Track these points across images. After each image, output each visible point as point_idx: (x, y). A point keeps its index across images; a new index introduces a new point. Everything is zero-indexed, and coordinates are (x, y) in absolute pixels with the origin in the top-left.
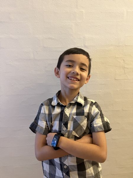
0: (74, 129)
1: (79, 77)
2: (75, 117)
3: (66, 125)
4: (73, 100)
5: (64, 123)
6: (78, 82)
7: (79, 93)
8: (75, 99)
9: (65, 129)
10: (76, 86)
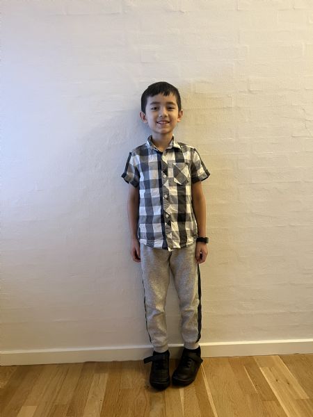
0: (175, 176)
1: (168, 119)
2: (175, 164)
3: (166, 172)
4: (169, 146)
5: (164, 170)
6: (168, 124)
7: (173, 138)
8: (171, 144)
9: (165, 176)
10: (167, 130)
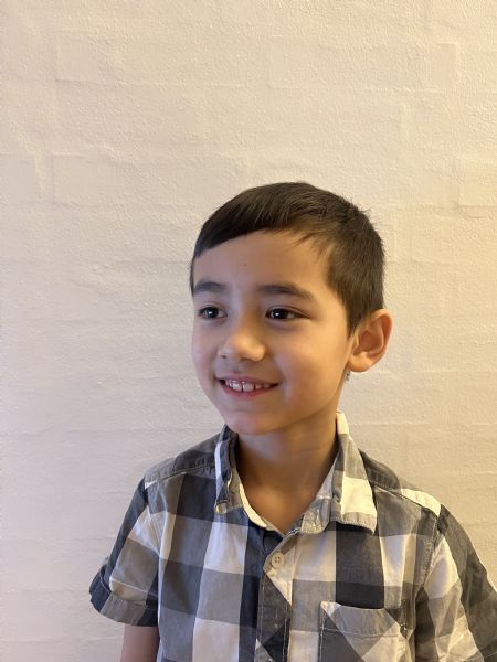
5: (268, 637)
